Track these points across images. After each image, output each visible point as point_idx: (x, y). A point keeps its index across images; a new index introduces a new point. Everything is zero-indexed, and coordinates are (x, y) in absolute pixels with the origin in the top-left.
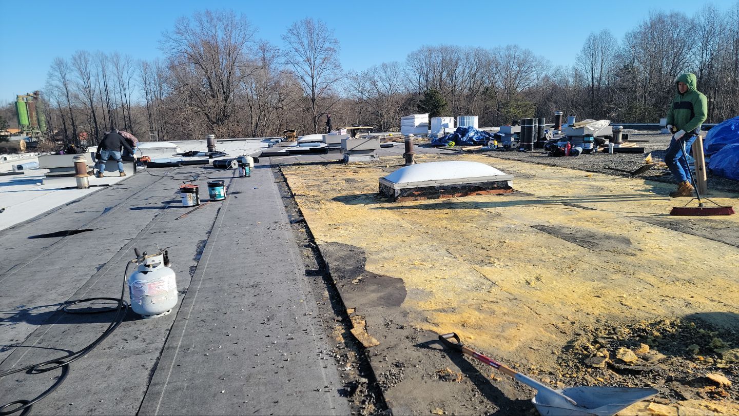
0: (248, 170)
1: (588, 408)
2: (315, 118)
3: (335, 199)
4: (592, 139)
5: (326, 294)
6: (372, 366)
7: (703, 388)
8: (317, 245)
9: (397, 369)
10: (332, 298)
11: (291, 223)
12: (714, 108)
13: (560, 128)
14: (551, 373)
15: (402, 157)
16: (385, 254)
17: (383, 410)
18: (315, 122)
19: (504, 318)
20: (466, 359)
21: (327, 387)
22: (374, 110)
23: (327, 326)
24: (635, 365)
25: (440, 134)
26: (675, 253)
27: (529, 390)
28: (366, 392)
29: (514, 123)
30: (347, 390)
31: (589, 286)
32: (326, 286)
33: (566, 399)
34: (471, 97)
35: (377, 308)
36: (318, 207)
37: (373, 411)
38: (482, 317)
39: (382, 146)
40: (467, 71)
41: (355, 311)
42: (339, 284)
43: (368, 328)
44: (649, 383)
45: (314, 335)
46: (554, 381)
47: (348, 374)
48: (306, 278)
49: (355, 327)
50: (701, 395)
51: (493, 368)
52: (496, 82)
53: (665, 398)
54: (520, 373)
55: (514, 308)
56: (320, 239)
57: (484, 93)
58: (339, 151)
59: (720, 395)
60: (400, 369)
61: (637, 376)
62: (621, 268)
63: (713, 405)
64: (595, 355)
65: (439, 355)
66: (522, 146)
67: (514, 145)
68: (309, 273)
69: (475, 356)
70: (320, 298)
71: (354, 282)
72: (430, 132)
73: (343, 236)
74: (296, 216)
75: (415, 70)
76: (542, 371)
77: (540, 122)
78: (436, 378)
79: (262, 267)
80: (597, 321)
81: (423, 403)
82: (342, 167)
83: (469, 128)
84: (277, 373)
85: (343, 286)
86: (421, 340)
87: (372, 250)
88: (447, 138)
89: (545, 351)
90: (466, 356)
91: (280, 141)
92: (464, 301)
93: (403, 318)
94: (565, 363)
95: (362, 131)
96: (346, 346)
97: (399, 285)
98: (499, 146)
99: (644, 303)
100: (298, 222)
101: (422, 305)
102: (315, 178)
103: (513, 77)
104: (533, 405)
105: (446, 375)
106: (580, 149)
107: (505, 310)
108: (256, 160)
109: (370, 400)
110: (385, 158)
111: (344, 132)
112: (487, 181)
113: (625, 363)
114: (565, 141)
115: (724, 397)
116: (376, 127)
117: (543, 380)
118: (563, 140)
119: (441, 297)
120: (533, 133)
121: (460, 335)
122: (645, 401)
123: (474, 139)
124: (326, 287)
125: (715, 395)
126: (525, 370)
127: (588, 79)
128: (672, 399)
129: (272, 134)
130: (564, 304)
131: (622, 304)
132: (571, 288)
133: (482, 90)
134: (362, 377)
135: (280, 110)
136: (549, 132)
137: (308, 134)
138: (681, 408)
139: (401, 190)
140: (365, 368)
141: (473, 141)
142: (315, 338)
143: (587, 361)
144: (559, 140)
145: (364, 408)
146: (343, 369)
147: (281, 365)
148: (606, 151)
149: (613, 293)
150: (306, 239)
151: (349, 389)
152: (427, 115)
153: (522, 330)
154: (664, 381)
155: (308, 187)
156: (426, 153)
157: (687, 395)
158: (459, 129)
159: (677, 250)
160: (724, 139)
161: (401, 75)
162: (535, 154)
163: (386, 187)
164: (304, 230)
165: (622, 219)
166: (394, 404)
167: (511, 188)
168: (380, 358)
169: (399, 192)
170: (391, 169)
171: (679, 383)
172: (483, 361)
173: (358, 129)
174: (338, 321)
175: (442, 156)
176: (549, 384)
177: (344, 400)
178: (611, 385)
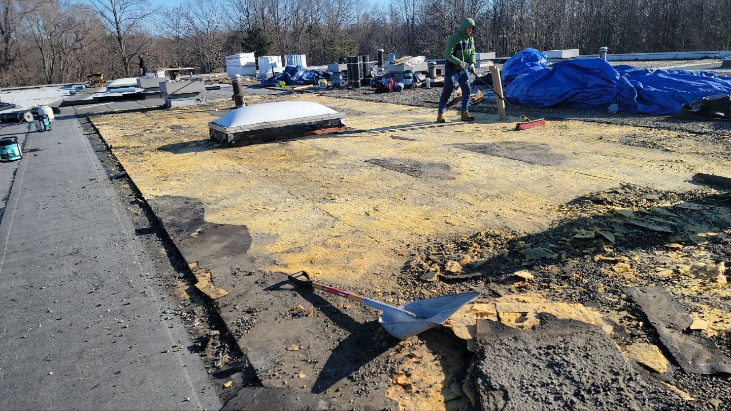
0: (47, 124)
1: (426, 318)
2: (124, 59)
3: (160, 149)
4: (411, 75)
5: (163, 251)
6: (222, 317)
7: (513, 284)
8: (145, 201)
9: (249, 316)
10: (170, 255)
11: (111, 179)
12: (507, 43)
13: (383, 66)
14: (393, 293)
15: (231, 99)
16: (224, 203)
17: (238, 358)
18: (125, 64)
19: (349, 250)
20: (317, 293)
21: (175, 346)
22: (193, 50)
23: (168, 285)
24: (461, 274)
25: (269, 74)
26: (485, 173)
27: (376, 312)
28: (219, 344)
29: (341, 61)
30: (198, 345)
31: (419, 210)
32: (161, 243)
33: (407, 314)
34: (296, 34)
35: (221, 258)
36: (141, 159)
37: (228, 361)
38: (328, 252)
39: (208, 89)
40: (289, 8)
41: (197, 264)
42: (176, 239)
43: (214, 280)
44: (473, 287)
45: (154, 296)
46: (396, 300)
47: (197, 330)
48: (137, 238)
49: (199, 280)
50: (512, 290)
51: (342, 298)
52: (319, 20)
53: (485, 298)
54: (366, 298)
55: (357, 239)
56: (148, 193)
57: (309, 31)
58: (159, 96)
59: (526, 288)
60: (253, 315)
61: (463, 283)
62: (444, 191)
63: (521, 297)
64: (428, 271)
65: (290, 294)
66: (350, 84)
67: (343, 83)
68: (139, 232)
69: (325, 289)
70: (156, 256)
71: (194, 235)
72: (258, 72)
73: (174, 188)
74: (115, 171)
75: (234, 6)
76: (385, 292)
77: (364, 60)
78: (289, 317)
79: (82, 231)
80: (428, 240)
81: (279, 344)
82: (165, 113)
83: (297, 67)
84: (115, 342)
85: (181, 240)
86: (271, 283)
87: (210, 199)
88: (277, 77)
89: (386, 274)
90: (316, 291)
91: (84, 87)
92: (310, 239)
93: (251, 264)
94: (404, 282)
95: (183, 73)
96: (192, 302)
97: (243, 232)
98: (329, 84)
99: (465, 220)
100: (119, 177)
101: (269, 249)
102: (134, 127)
103: (335, 14)
104: (380, 325)
105: (299, 312)
106: (402, 85)
107: (349, 242)
108: (56, 111)
109: (224, 351)
110: (213, 101)
111: (161, 74)
112: (320, 120)
113: (452, 274)
114: (388, 78)
115: (529, 289)
116: (199, 68)
117: (387, 301)
118: (386, 76)
119: (287, 239)
120: (359, 71)
121: (309, 271)
122: (470, 303)
123: (304, 78)
124: (162, 245)
125: (523, 289)
126: (371, 294)
127: (403, 17)
128: (491, 298)
129: (73, 79)
130: (399, 229)
131: (447, 223)
132: (404, 214)
133: (306, 27)
134: (213, 329)
135: (79, 51)
136: (374, 69)
137: (119, 77)
138: (498, 304)
139: (234, 134)
140: (215, 319)
141: (303, 80)
142: (155, 299)
143: (422, 277)
144: (383, 77)
145: (219, 360)
146: (192, 326)
147: (118, 334)
148: (424, 86)
149: (439, 215)
150: (132, 195)
151: (200, 344)
152: (253, 54)
153: (365, 258)
154: (483, 284)
155: (126, 137)
156: (257, 94)
157: (501, 292)
158: (287, 68)
159: (486, 171)
160: (516, 70)
161: (220, 10)
162: (363, 92)
163: (217, 132)
164: (127, 186)
165: (442, 148)
166: (250, 349)
167: (343, 125)
168: (230, 308)
169: (233, 137)
170: (221, 113)
171: (495, 284)
172: (332, 293)
173: (177, 71)
174: (179, 278)
175: (274, 97)
176: (392, 303)
177: (196, 356)
178: (443, 294)
